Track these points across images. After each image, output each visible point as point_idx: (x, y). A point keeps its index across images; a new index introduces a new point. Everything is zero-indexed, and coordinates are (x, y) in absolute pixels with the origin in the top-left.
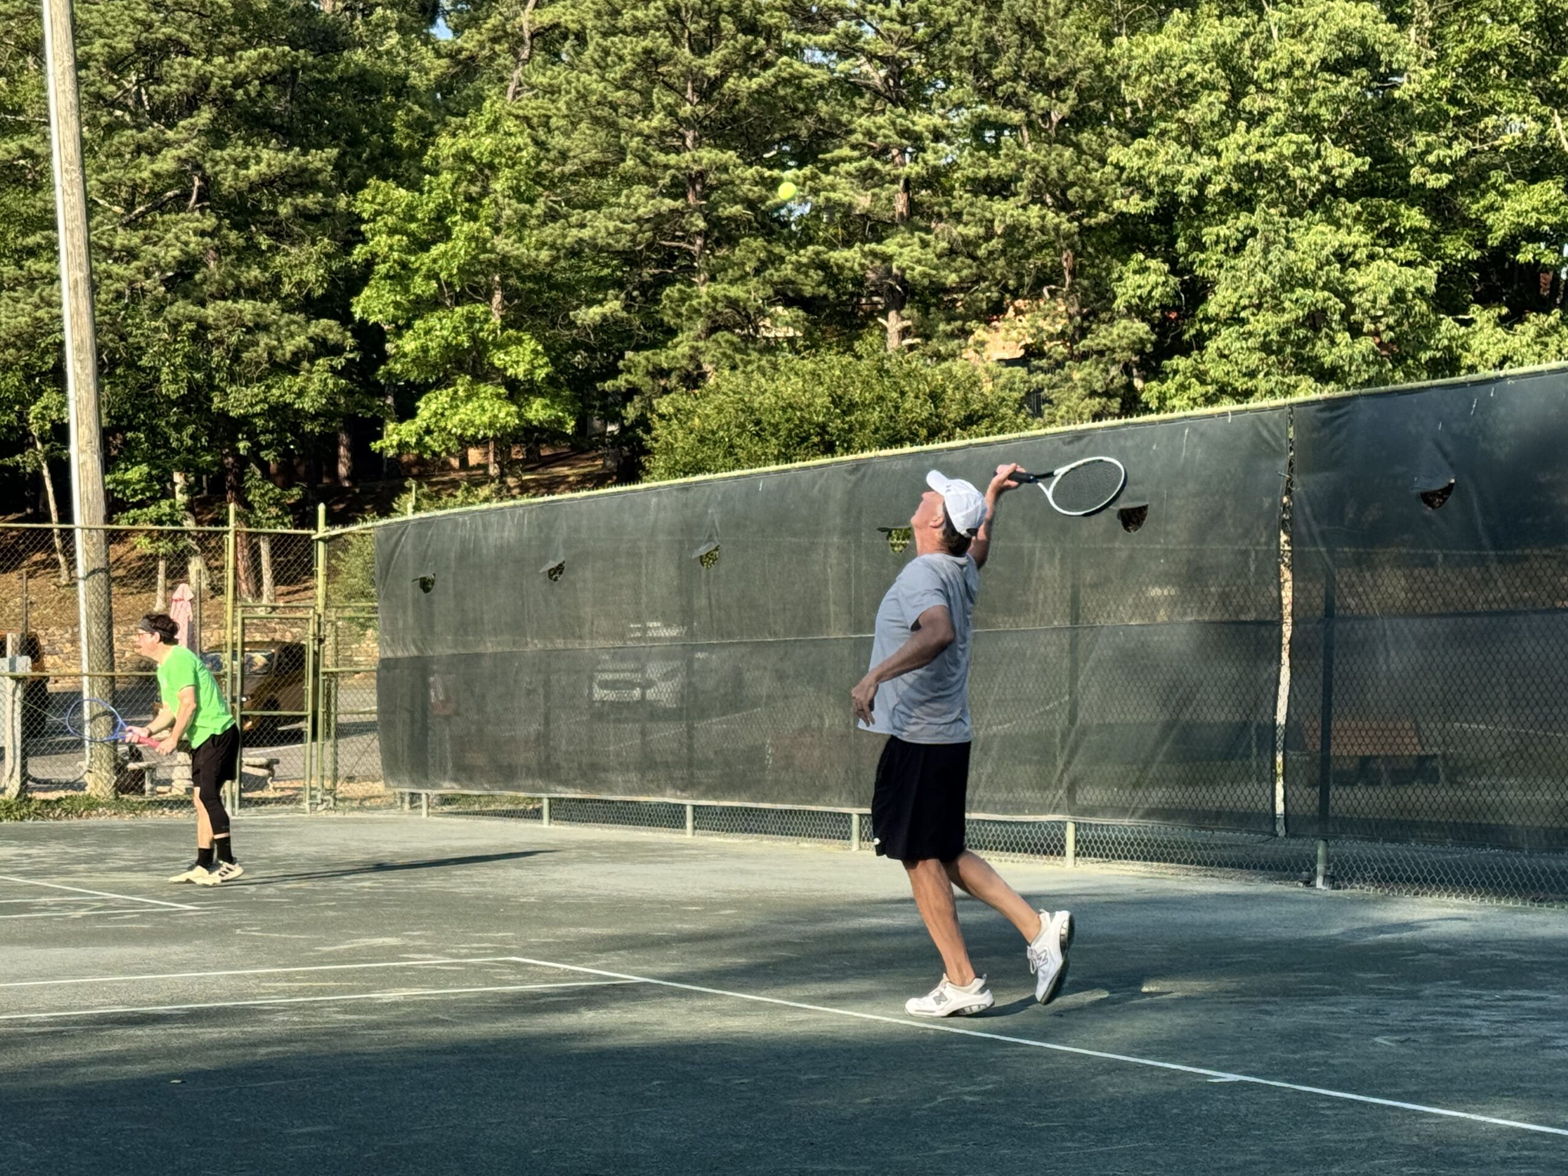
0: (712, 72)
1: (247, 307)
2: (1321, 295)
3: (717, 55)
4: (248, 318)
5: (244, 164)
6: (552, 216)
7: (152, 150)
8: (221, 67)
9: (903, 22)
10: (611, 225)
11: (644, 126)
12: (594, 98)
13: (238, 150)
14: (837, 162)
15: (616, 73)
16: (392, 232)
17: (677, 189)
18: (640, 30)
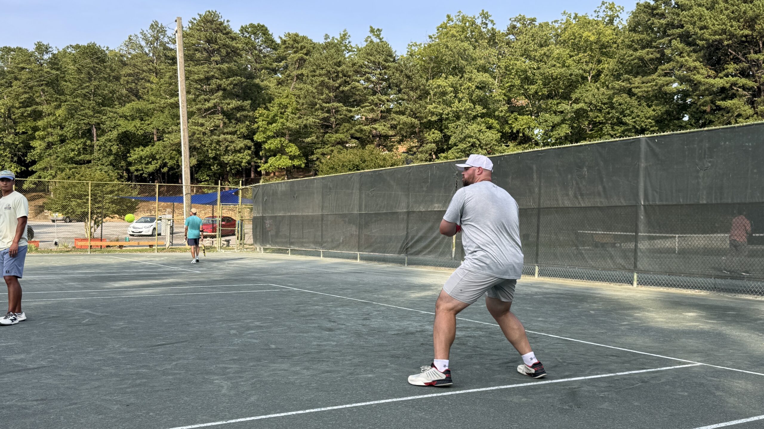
0: (337, 85)
1: (229, 137)
2: (474, 140)
3: (339, 81)
4: (229, 139)
5: (229, 104)
6: (300, 118)
7: (208, 100)
8: (224, 82)
9: (381, 75)
10: (314, 120)
11: (322, 97)
12: (310, 91)
13: (228, 101)
14: (365, 107)
15: (315, 85)
16: (263, 120)
17: (328, 111)
18: (320, 75)
